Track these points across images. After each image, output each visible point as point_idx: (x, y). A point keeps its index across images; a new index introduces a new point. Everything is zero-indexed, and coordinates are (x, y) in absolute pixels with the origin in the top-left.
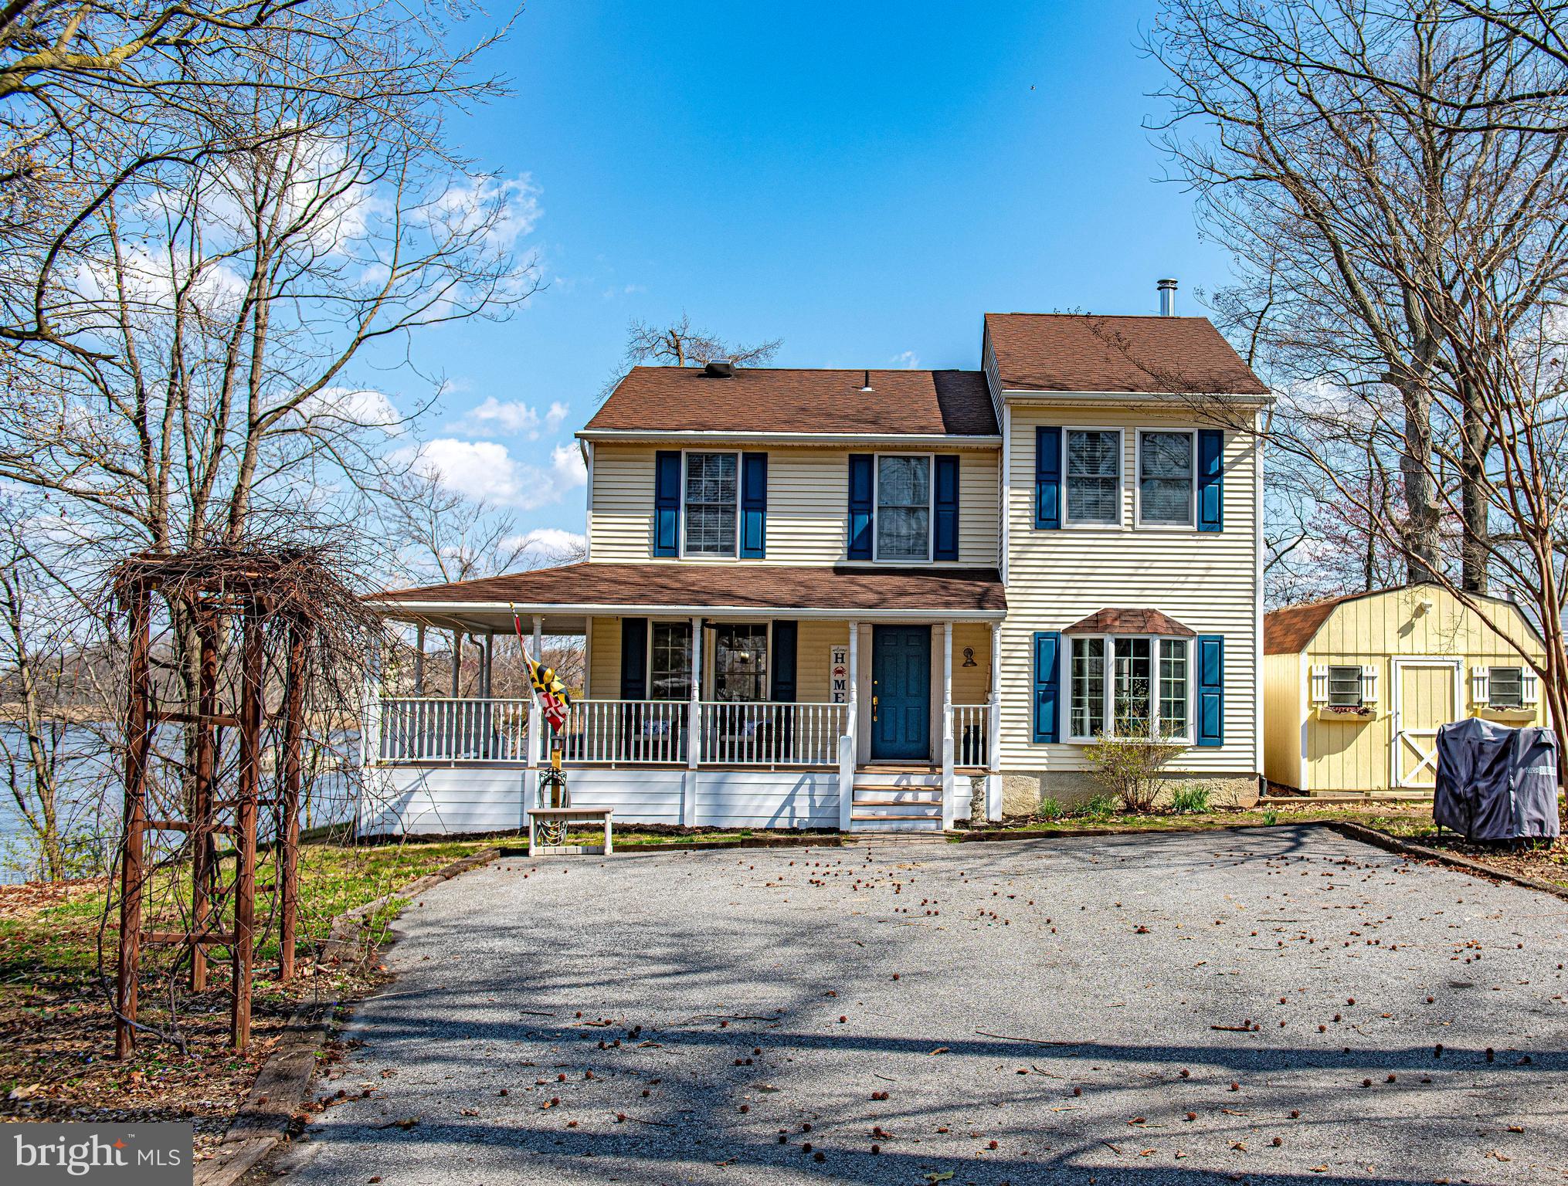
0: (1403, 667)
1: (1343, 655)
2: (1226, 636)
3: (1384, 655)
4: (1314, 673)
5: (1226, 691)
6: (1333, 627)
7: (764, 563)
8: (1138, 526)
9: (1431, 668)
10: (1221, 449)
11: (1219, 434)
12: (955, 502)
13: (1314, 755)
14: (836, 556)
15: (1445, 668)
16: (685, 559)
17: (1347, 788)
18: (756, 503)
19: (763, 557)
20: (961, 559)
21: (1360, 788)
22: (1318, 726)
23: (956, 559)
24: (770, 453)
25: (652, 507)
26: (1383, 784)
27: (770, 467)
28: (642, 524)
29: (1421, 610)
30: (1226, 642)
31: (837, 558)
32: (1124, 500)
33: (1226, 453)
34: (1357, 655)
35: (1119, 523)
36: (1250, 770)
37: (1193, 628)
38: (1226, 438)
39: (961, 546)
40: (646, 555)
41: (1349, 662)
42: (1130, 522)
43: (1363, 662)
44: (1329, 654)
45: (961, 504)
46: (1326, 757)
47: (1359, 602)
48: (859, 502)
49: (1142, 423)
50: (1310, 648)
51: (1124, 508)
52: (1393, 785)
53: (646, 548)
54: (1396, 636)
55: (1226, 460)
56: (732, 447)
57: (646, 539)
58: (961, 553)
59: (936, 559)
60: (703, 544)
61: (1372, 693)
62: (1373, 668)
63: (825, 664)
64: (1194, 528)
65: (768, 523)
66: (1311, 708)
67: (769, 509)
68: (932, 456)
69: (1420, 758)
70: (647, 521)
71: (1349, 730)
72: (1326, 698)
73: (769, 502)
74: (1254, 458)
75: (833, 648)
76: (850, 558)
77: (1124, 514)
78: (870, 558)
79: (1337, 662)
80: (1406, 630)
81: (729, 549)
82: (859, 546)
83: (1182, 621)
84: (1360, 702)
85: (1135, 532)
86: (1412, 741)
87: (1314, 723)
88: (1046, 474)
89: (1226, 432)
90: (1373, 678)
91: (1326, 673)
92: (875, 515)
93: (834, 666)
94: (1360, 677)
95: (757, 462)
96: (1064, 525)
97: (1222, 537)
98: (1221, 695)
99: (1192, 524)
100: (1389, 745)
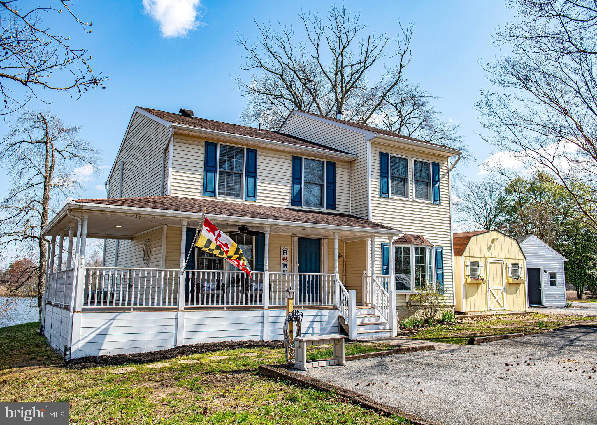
0: (490, 263)
1: (473, 257)
2: (444, 248)
3: (484, 258)
4: (466, 264)
5: (444, 271)
6: (470, 246)
7: (255, 204)
8: (415, 200)
9: (496, 263)
10: (439, 171)
11: (438, 165)
12: (334, 183)
13: (466, 298)
14: (287, 203)
15: (500, 263)
16: (219, 199)
17: (476, 311)
18: (252, 173)
19: (255, 201)
20: (337, 209)
21: (479, 311)
22: (467, 285)
23: (334, 209)
24: (259, 150)
25: (203, 170)
26: (485, 309)
27: (258, 157)
28: (198, 178)
29: (493, 241)
30: (444, 251)
31: (287, 204)
32: (410, 188)
33: (440, 173)
34: (477, 257)
35: (408, 197)
36: (452, 304)
37: (434, 244)
38: (440, 167)
39: (336, 203)
40: (199, 195)
41: (475, 260)
42: (411, 197)
43: (478, 260)
44: (469, 257)
45: (336, 184)
46: (469, 298)
47: (477, 236)
48: (296, 179)
49: (414, 156)
50: (464, 254)
51: (410, 191)
52: (488, 309)
53: (199, 191)
54: (487, 250)
55: (441, 176)
56: (241, 144)
57: (199, 186)
58: (336, 206)
59: (327, 208)
60: (225, 192)
61: (482, 273)
62: (481, 262)
63: (279, 256)
64: (432, 202)
65: (258, 184)
66: (465, 278)
67: (258, 177)
68: (325, 161)
69: (495, 298)
70: (200, 177)
71: (476, 286)
72: (470, 274)
73: (258, 174)
74: (448, 176)
75: (282, 248)
76: (292, 205)
77: (410, 194)
78: (301, 206)
79: (472, 260)
80: (490, 248)
81: (239, 196)
82: (296, 200)
83: (430, 241)
84: (479, 276)
85: (413, 202)
86: (492, 291)
87: (467, 284)
88: (383, 174)
89: (440, 164)
90: (482, 266)
91: (469, 264)
92: (303, 185)
93: (282, 257)
94: (478, 266)
95: (253, 153)
96: (391, 197)
97: (440, 207)
98: (443, 273)
99: (431, 201)
100: (487, 293)
